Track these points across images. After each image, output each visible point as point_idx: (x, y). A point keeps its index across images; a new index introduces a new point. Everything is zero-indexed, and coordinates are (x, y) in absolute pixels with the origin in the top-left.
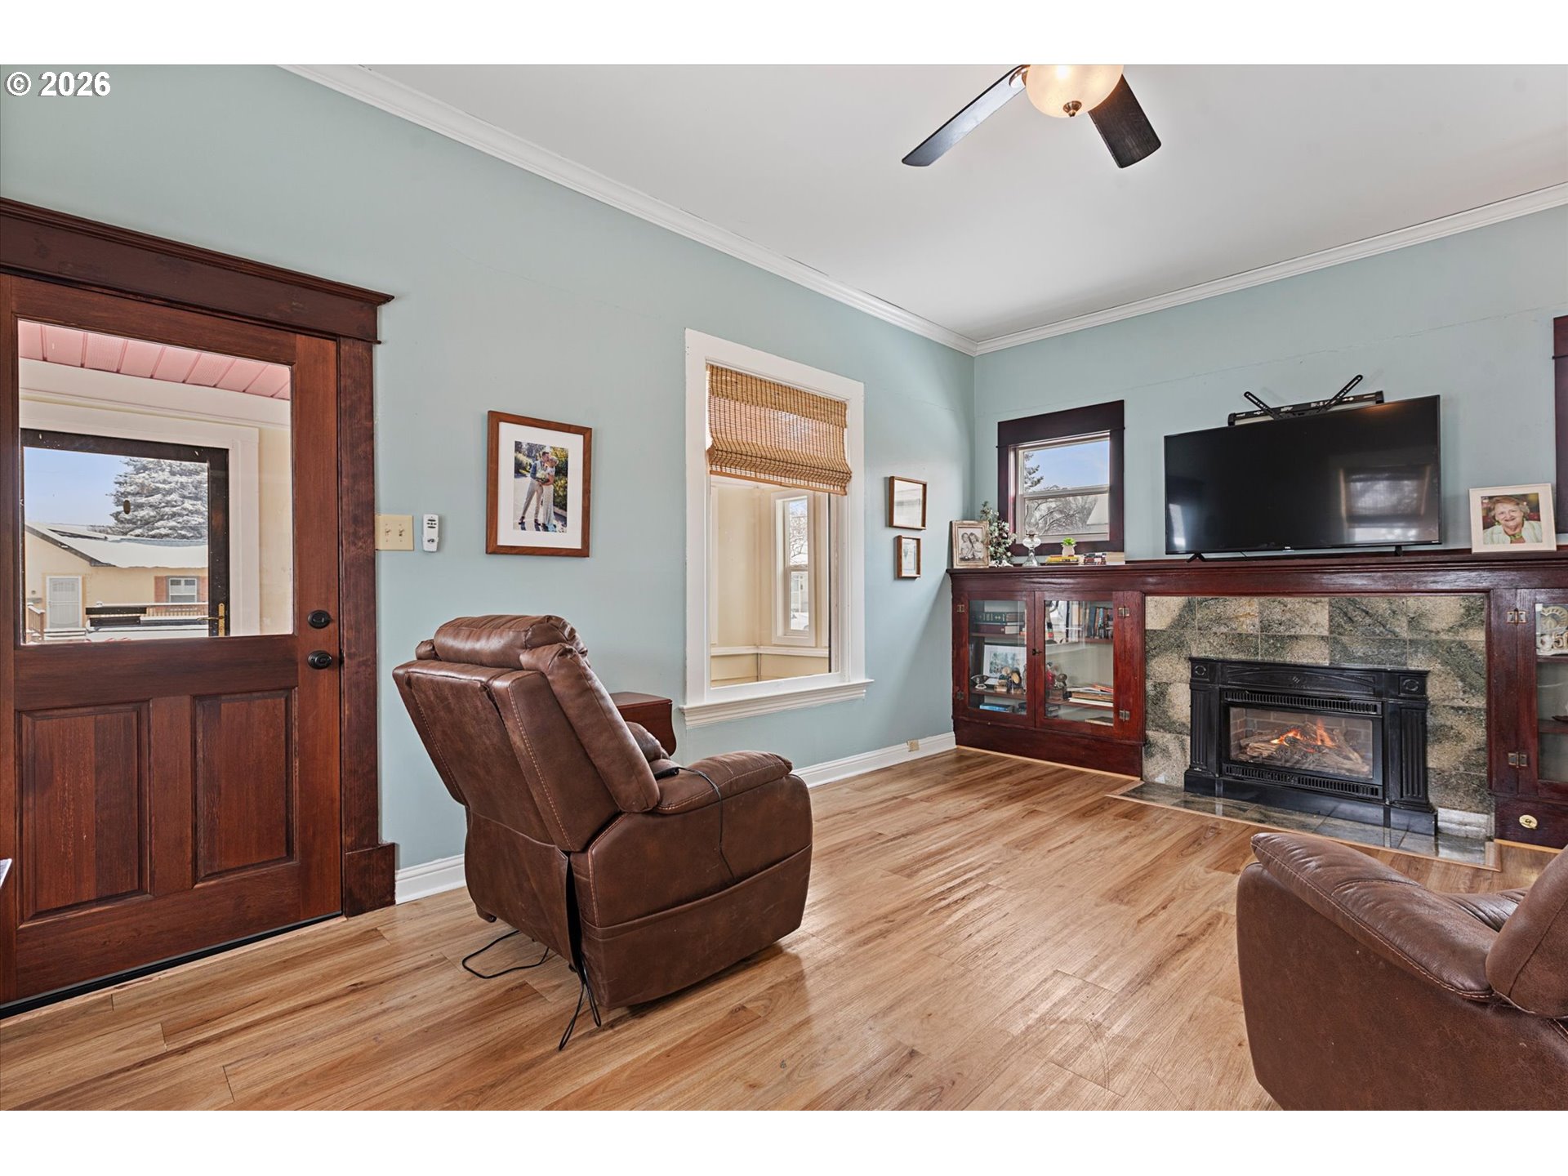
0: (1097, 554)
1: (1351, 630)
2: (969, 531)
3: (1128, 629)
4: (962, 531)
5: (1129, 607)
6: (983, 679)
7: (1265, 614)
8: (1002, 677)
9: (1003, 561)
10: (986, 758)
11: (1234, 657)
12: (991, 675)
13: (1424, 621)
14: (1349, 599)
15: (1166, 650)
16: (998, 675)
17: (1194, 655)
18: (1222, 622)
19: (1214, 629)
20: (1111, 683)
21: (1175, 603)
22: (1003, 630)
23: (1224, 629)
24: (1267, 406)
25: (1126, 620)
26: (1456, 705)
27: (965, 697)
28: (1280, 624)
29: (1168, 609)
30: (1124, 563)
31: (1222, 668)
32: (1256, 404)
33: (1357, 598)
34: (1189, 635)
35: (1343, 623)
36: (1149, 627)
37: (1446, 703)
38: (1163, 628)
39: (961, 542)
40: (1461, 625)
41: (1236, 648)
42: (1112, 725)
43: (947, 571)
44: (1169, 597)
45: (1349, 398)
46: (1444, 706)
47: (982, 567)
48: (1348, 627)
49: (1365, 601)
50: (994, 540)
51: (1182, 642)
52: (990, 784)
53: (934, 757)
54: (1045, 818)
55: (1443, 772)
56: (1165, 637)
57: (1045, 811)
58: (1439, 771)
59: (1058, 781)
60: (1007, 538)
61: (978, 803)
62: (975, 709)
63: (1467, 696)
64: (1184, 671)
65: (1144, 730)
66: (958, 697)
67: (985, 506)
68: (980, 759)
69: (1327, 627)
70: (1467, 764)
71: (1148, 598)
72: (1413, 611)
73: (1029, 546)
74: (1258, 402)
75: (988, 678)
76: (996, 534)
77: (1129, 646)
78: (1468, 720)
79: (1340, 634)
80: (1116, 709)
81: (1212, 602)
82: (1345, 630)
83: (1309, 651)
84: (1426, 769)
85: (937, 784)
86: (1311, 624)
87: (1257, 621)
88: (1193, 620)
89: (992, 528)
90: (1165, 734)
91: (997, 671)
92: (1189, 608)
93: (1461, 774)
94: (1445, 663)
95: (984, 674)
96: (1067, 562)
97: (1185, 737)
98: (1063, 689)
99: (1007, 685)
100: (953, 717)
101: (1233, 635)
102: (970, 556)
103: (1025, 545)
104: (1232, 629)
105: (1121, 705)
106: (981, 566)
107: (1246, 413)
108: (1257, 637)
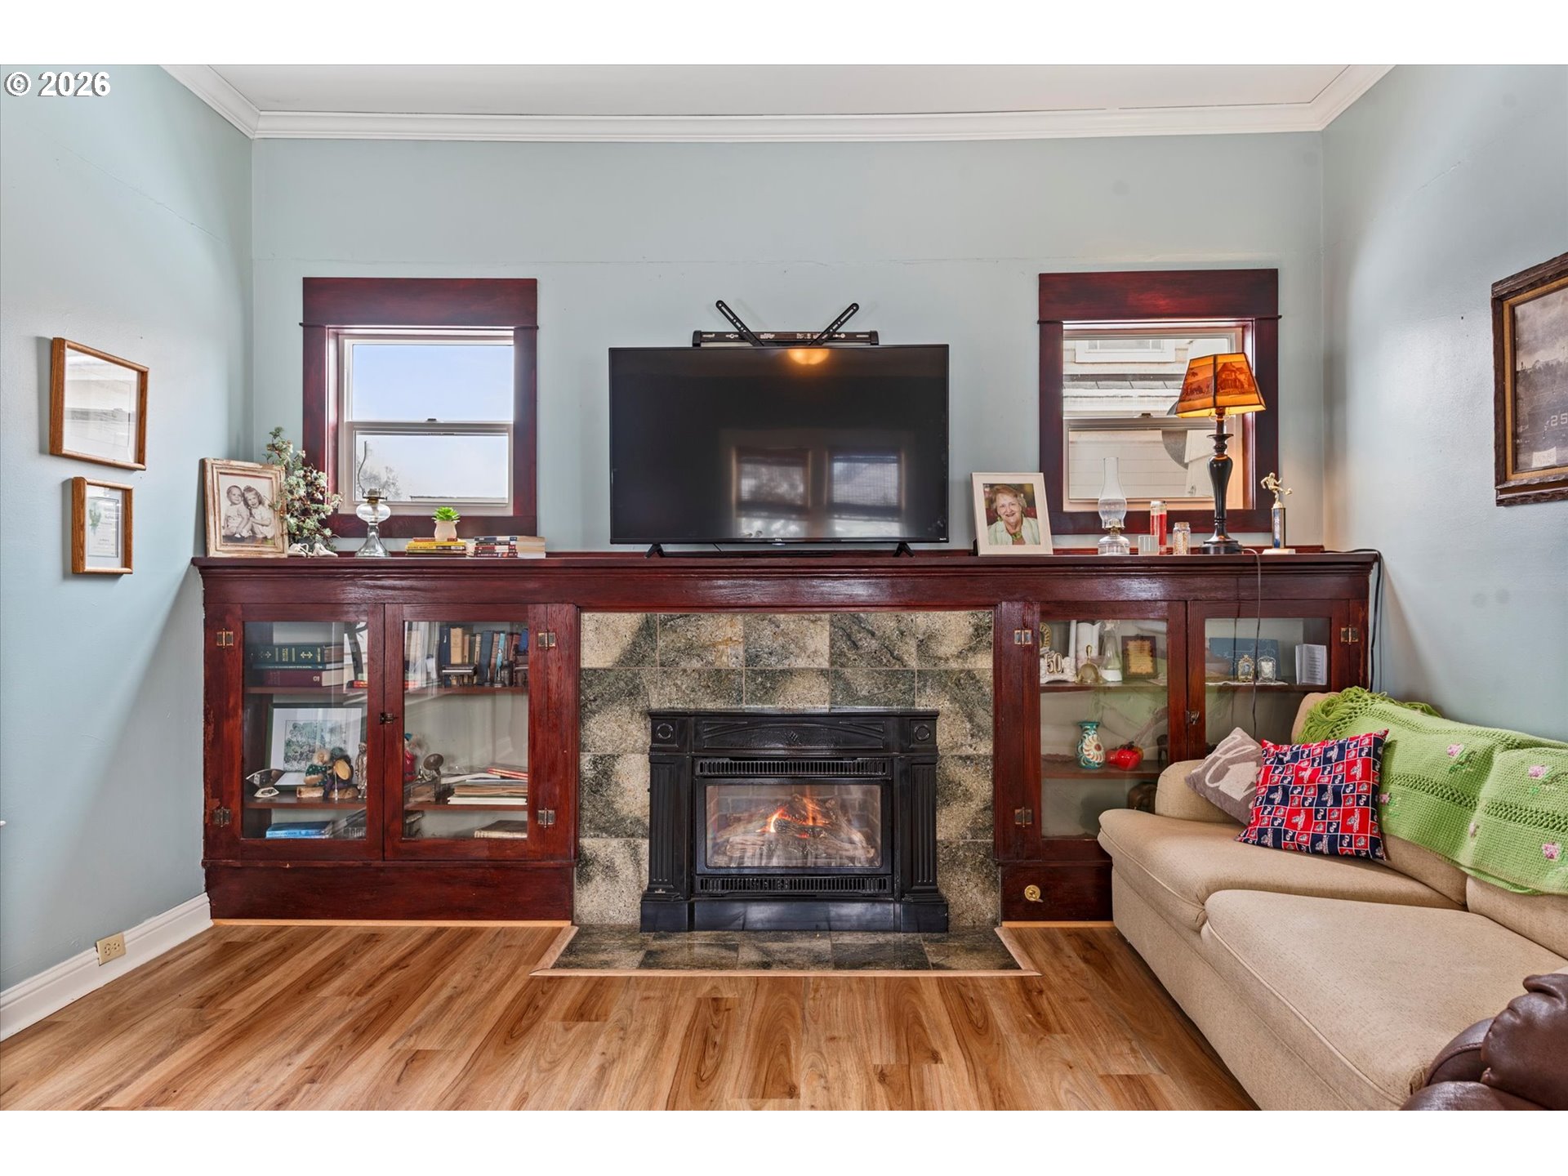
0: (499, 538)
1: (855, 660)
2: (243, 483)
3: (554, 668)
4: (226, 482)
5: (554, 631)
6: (270, 778)
7: (751, 640)
8: (313, 770)
9: (317, 545)
10: (282, 939)
11: (710, 706)
12: (288, 767)
13: (933, 645)
14: (853, 616)
15: (612, 701)
16: (304, 765)
17: (655, 706)
18: (694, 652)
19: (683, 664)
20: (524, 762)
21: (627, 622)
22: (316, 678)
23: (696, 664)
24: (746, 328)
25: (551, 654)
26: (964, 754)
27: (233, 820)
28: (771, 654)
29: (616, 633)
30: (543, 556)
31: (696, 725)
32: (731, 321)
33: (862, 615)
34: (647, 674)
35: (846, 650)
36: (586, 663)
37: (954, 752)
38: (608, 665)
39: (225, 503)
40: (970, 649)
41: (712, 693)
42: (524, 836)
43: (194, 561)
44: (618, 614)
45: (840, 334)
46: (953, 757)
47: (271, 556)
48: (851, 655)
49: (871, 618)
50: (297, 504)
51: (636, 687)
52: (307, 1006)
53: (163, 962)
54: (443, 1068)
55: (951, 843)
56: (612, 679)
57: (436, 1047)
58: (946, 844)
59: (439, 963)
60: (322, 502)
61: (291, 1069)
62: (257, 842)
63: (974, 740)
64: (639, 734)
65: (577, 837)
66: (217, 822)
67: (275, 436)
68: (271, 944)
69: (827, 657)
70: (975, 831)
71: (586, 616)
72: (921, 631)
73: (368, 519)
74: (735, 320)
75: (281, 773)
76: (302, 492)
77: (554, 697)
78: (976, 771)
79: (842, 665)
80: (533, 808)
81: (680, 622)
82: (849, 659)
83: (805, 692)
84: (935, 841)
85: (183, 1037)
86: (808, 652)
87: (741, 650)
88: (653, 650)
89: (293, 480)
90: (609, 840)
91: (303, 757)
92: (647, 631)
93: (968, 844)
94: (954, 700)
95: (272, 767)
96: (445, 551)
97: (639, 841)
98: (434, 781)
99: (322, 785)
100: (204, 864)
101: (709, 672)
102: (245, 534)
103: (360, 516)
104: (708, 663)
105: (540, 800)
106: (269, 552)
107: (717, 334)
108: (740, 674)
